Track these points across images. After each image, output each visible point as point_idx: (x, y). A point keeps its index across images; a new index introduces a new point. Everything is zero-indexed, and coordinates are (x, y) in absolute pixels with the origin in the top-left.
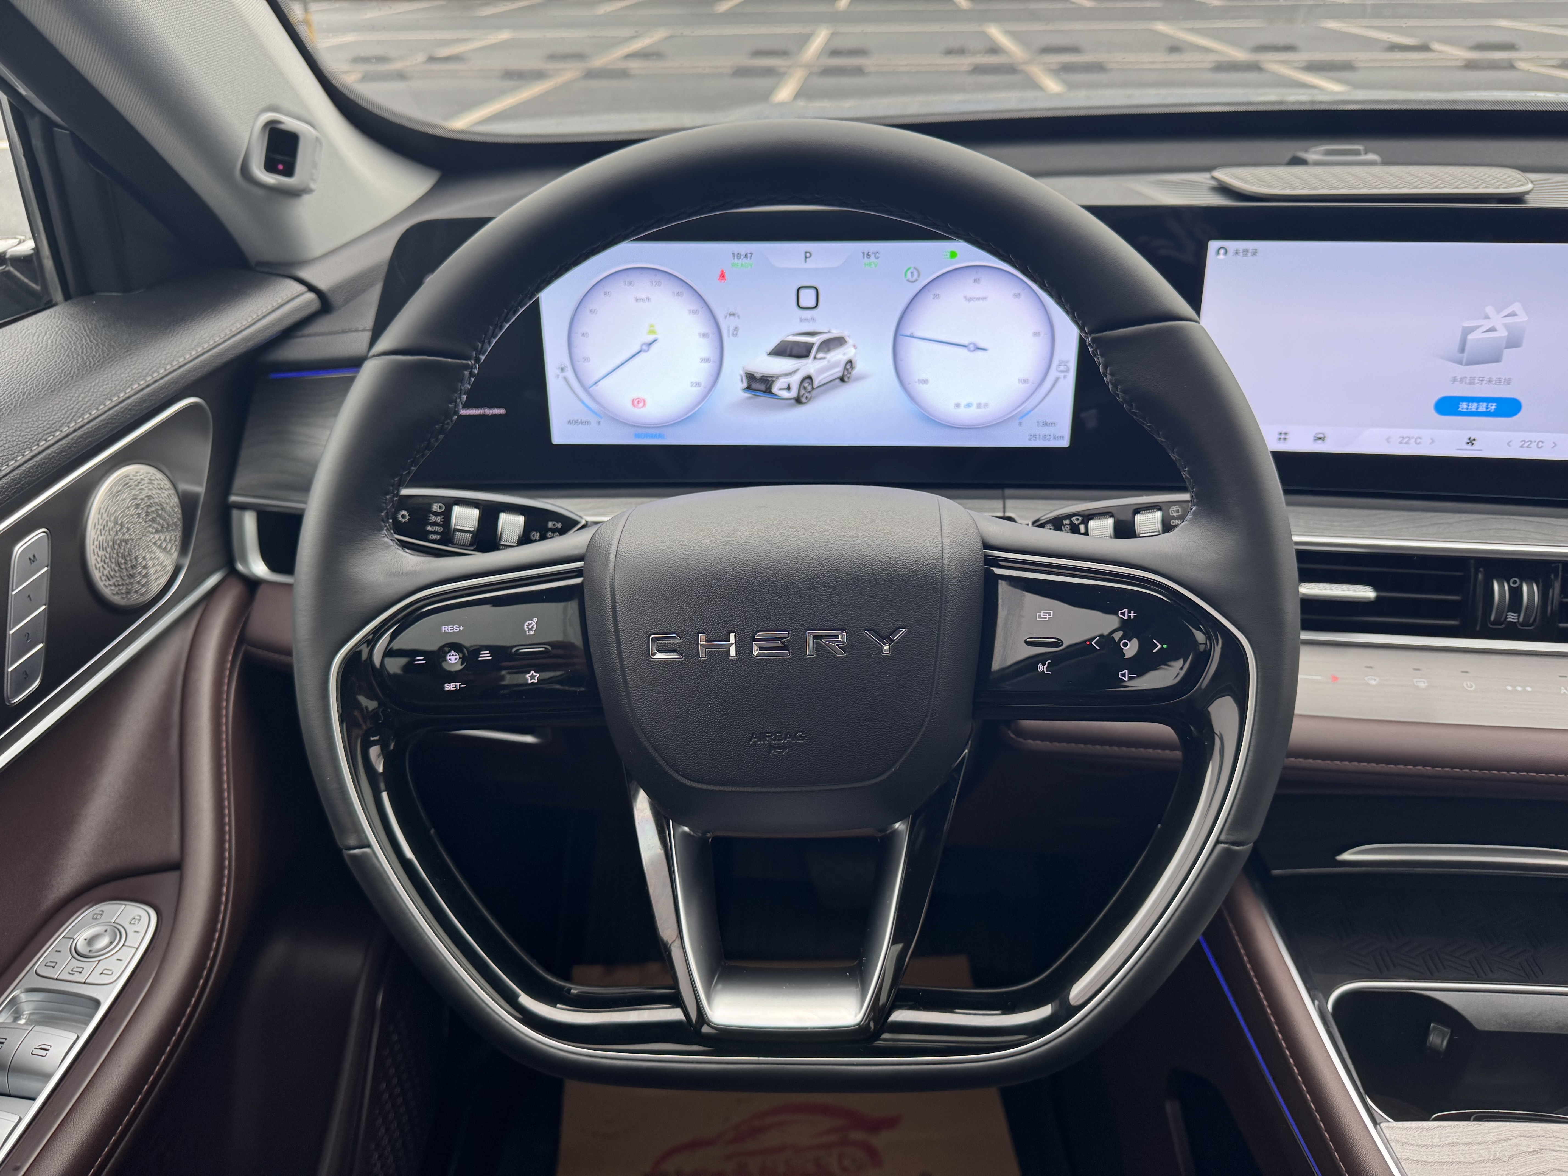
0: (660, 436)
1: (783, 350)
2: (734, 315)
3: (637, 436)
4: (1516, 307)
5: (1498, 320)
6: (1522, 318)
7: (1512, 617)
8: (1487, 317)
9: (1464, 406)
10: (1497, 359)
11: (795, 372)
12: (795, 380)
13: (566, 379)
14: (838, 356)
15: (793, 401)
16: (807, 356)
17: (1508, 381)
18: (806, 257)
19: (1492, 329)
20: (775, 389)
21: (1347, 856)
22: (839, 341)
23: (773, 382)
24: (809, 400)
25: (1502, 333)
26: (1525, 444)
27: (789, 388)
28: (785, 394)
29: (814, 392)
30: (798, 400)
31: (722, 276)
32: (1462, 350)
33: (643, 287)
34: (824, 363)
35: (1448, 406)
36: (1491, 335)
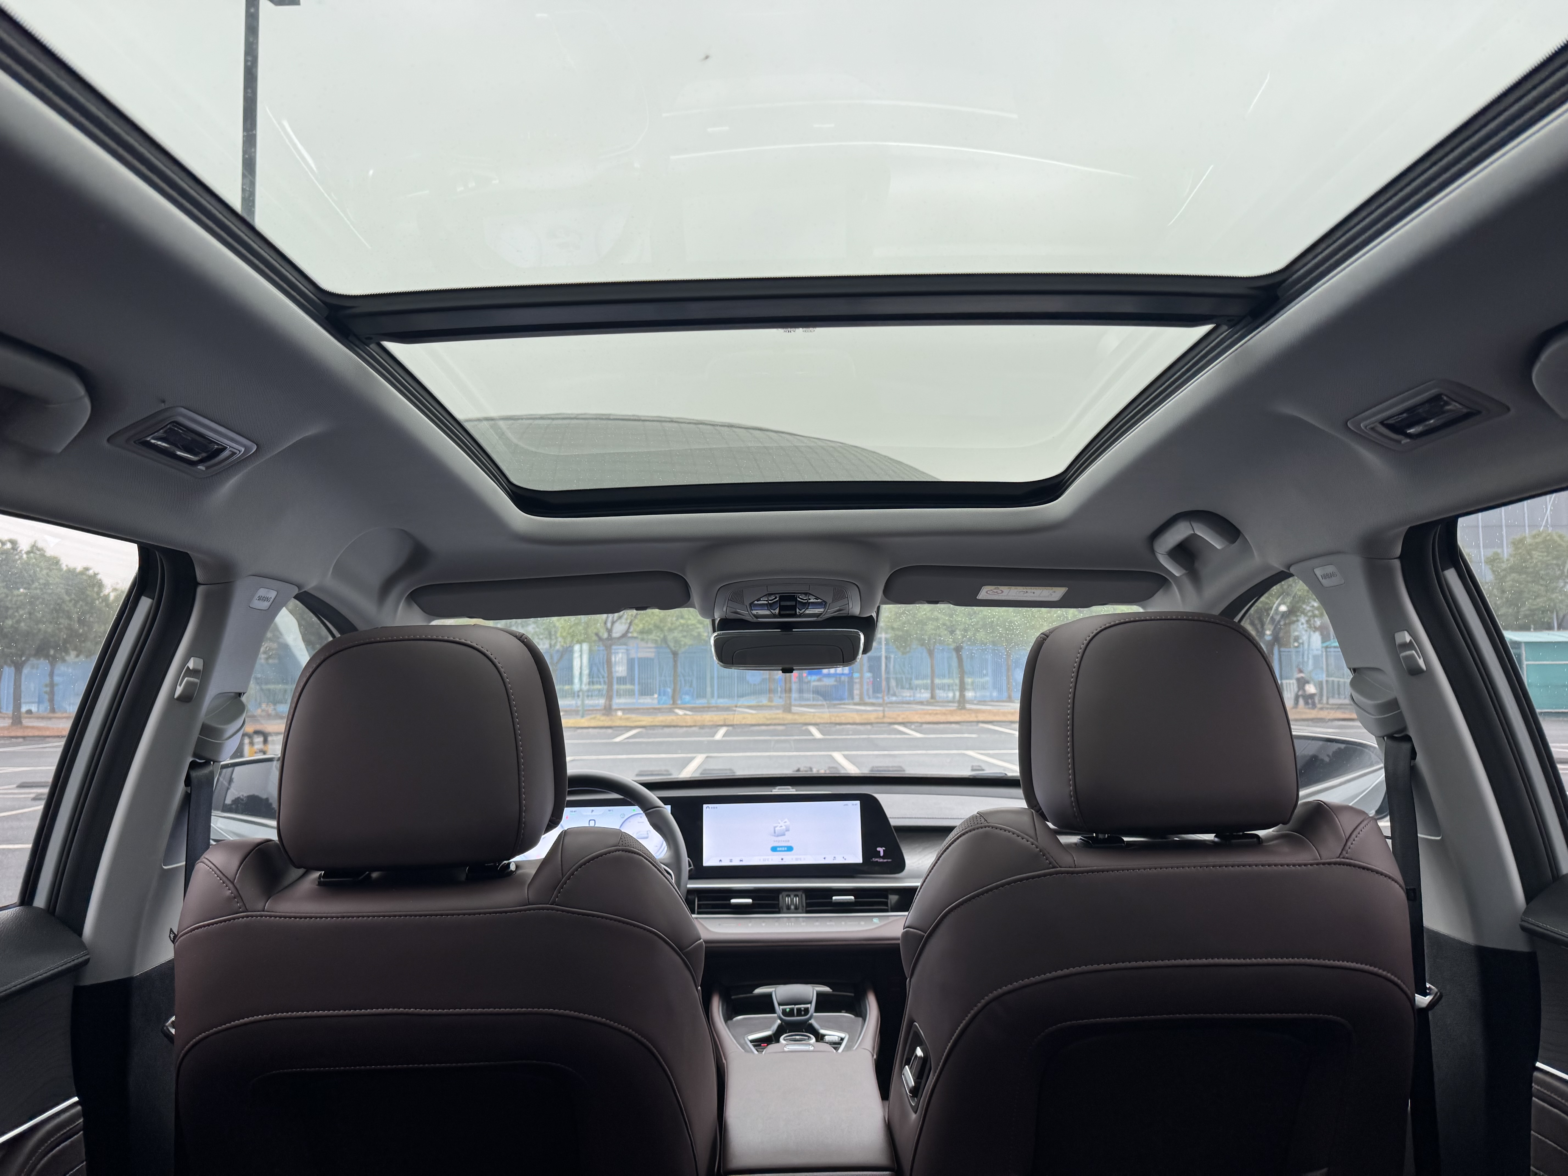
4: (786, 820)
5: (782, 824)
6: (788, 823)
7: (792, 907)
8: (779, 823)
9: (778, 849)
10: (784, 835)
17: (788, 841)
18: (591, 812)
19: (781, 826)
21: (756, 991)
25: (784, 827)
26: (797, 860)
31: (567, 817)
32: (775, 832)
35: (774, 849)
36: (781, 828)
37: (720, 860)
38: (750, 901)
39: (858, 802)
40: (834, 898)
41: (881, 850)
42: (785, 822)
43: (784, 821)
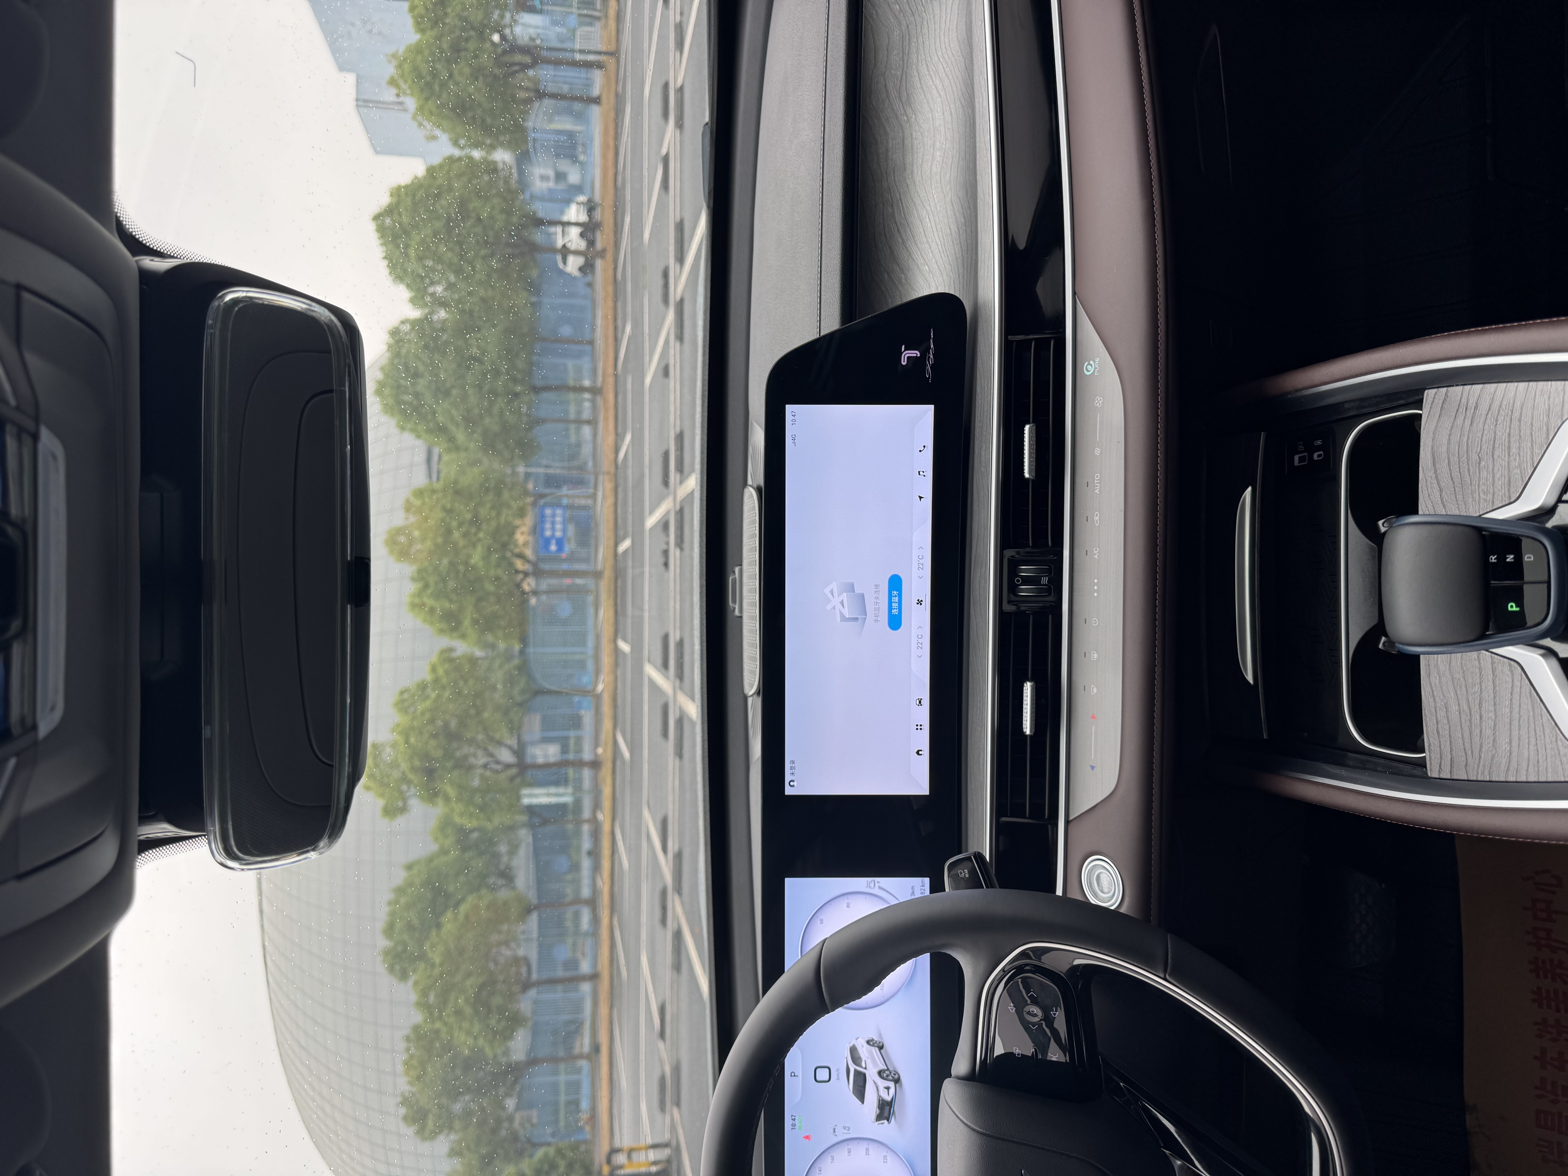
1: (860, 1091)
2: (834, 1129)
4: (827, 591)
5: (836, 601)
6: (834, 586)
7: (1045, 580)
8: (834, 608)
9: (895, 612)
11: (875, 1083)
12: (882, 1083)
14: (864, 1051)
15: (897, 1085)
16: (864, 1075)
17: (877, 586)
18: (795, 1076)
19: (842, 603)
20: (889, 1099)
21: (1250, 678)
22: (853, 1050)
23: (882, 1100)
24: (896, 1073)
25: (844, 596)
26: (921, 567)
27: (888, 1088)
28: (892, 1091)
29: (891, 1069)
30: (897, 1081)
31: (807, 1137)
34: (868, 1061)
35: (895, 622)
36: (845, 603)
37: (918, 753)
38: (1028, 687)
39: (789, 408)
40: (1027, 475)
41: (907, 355)
42: (832, 592)
43: (830, 595)
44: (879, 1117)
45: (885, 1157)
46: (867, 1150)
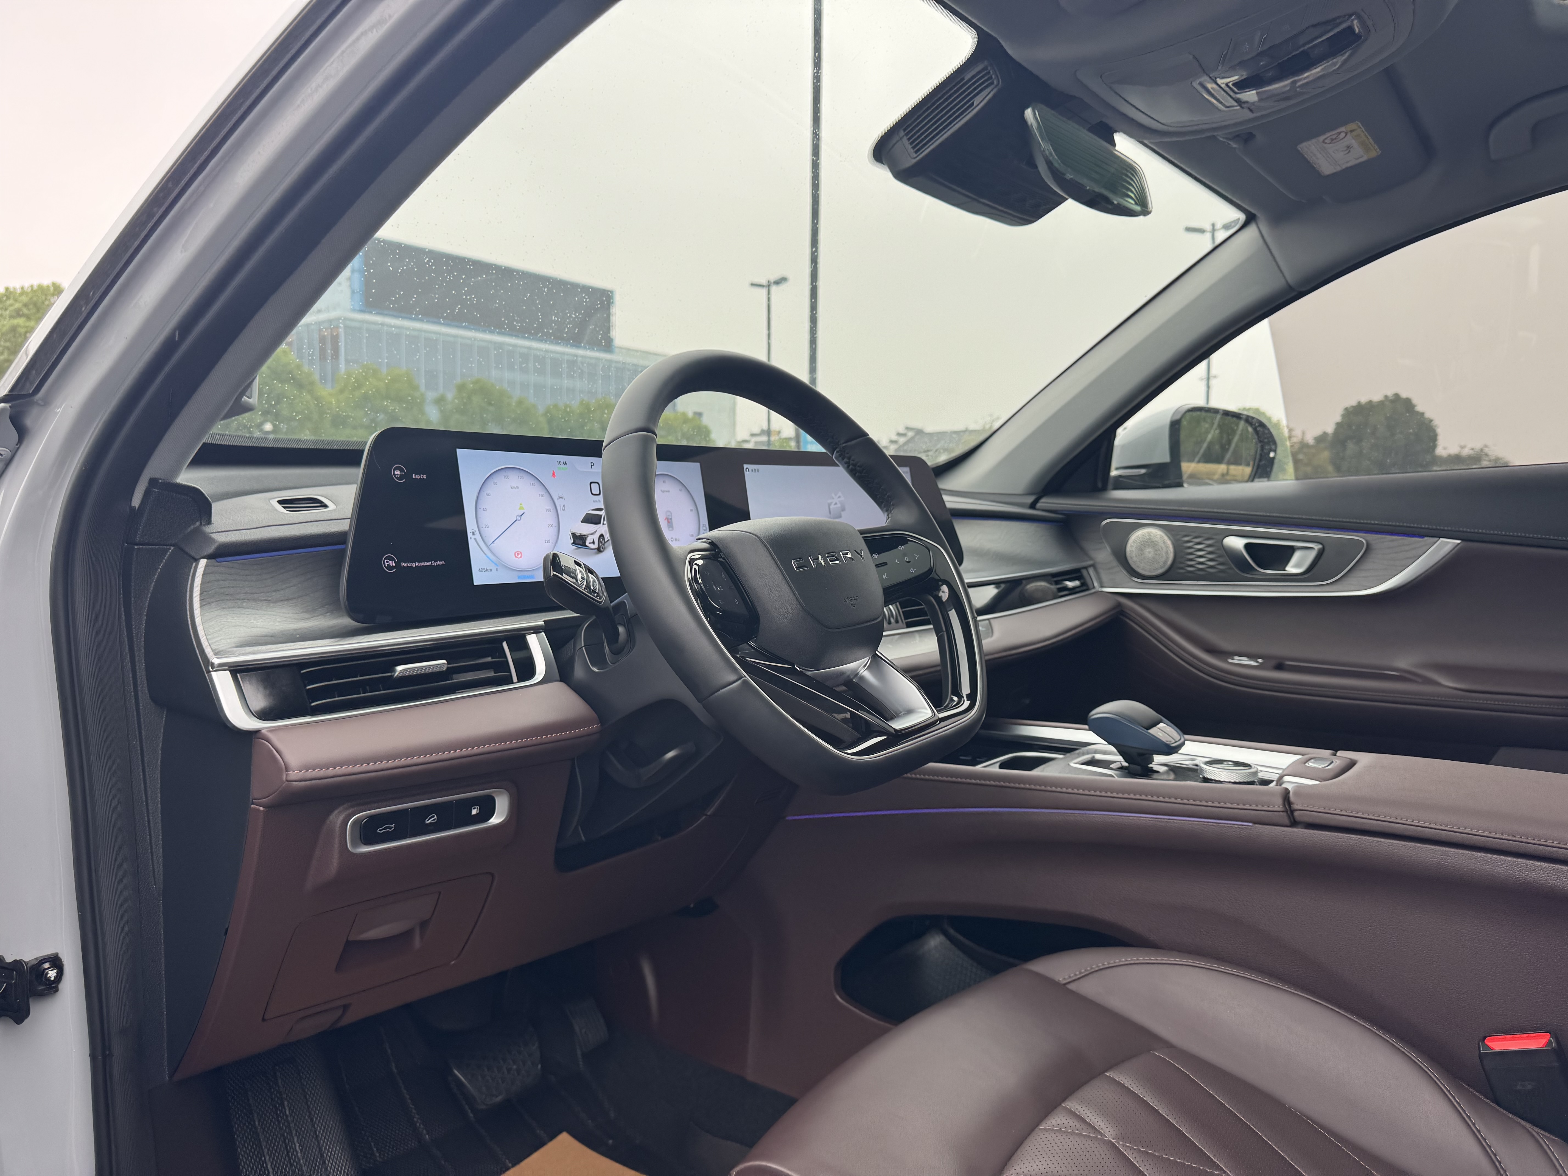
0: (533, 577)
1: (588, 519)
2: (562, 498)
3: (519, 578)
4: (840, 494)
6: (842, 499)
8: (833, 498)
11: (596, 532)
12: (596, 537)
13: (475, 539)
15: (596, 550)
16: (599, 523)
18: (592, 466)
19: (836, 504)
20: (587, 544)
23: (586, 538)
24: (604, 549)
25: (839, 505)
27: (593, 543)
28: (592, 546)
29: (606, 545)
30: (599, 550)
31: (554, 474)
32: (830, 513)
33: (514, 480)
42: (839, 497)
44: (574, 535)
45: (549, 541)
46: (552, 526)
